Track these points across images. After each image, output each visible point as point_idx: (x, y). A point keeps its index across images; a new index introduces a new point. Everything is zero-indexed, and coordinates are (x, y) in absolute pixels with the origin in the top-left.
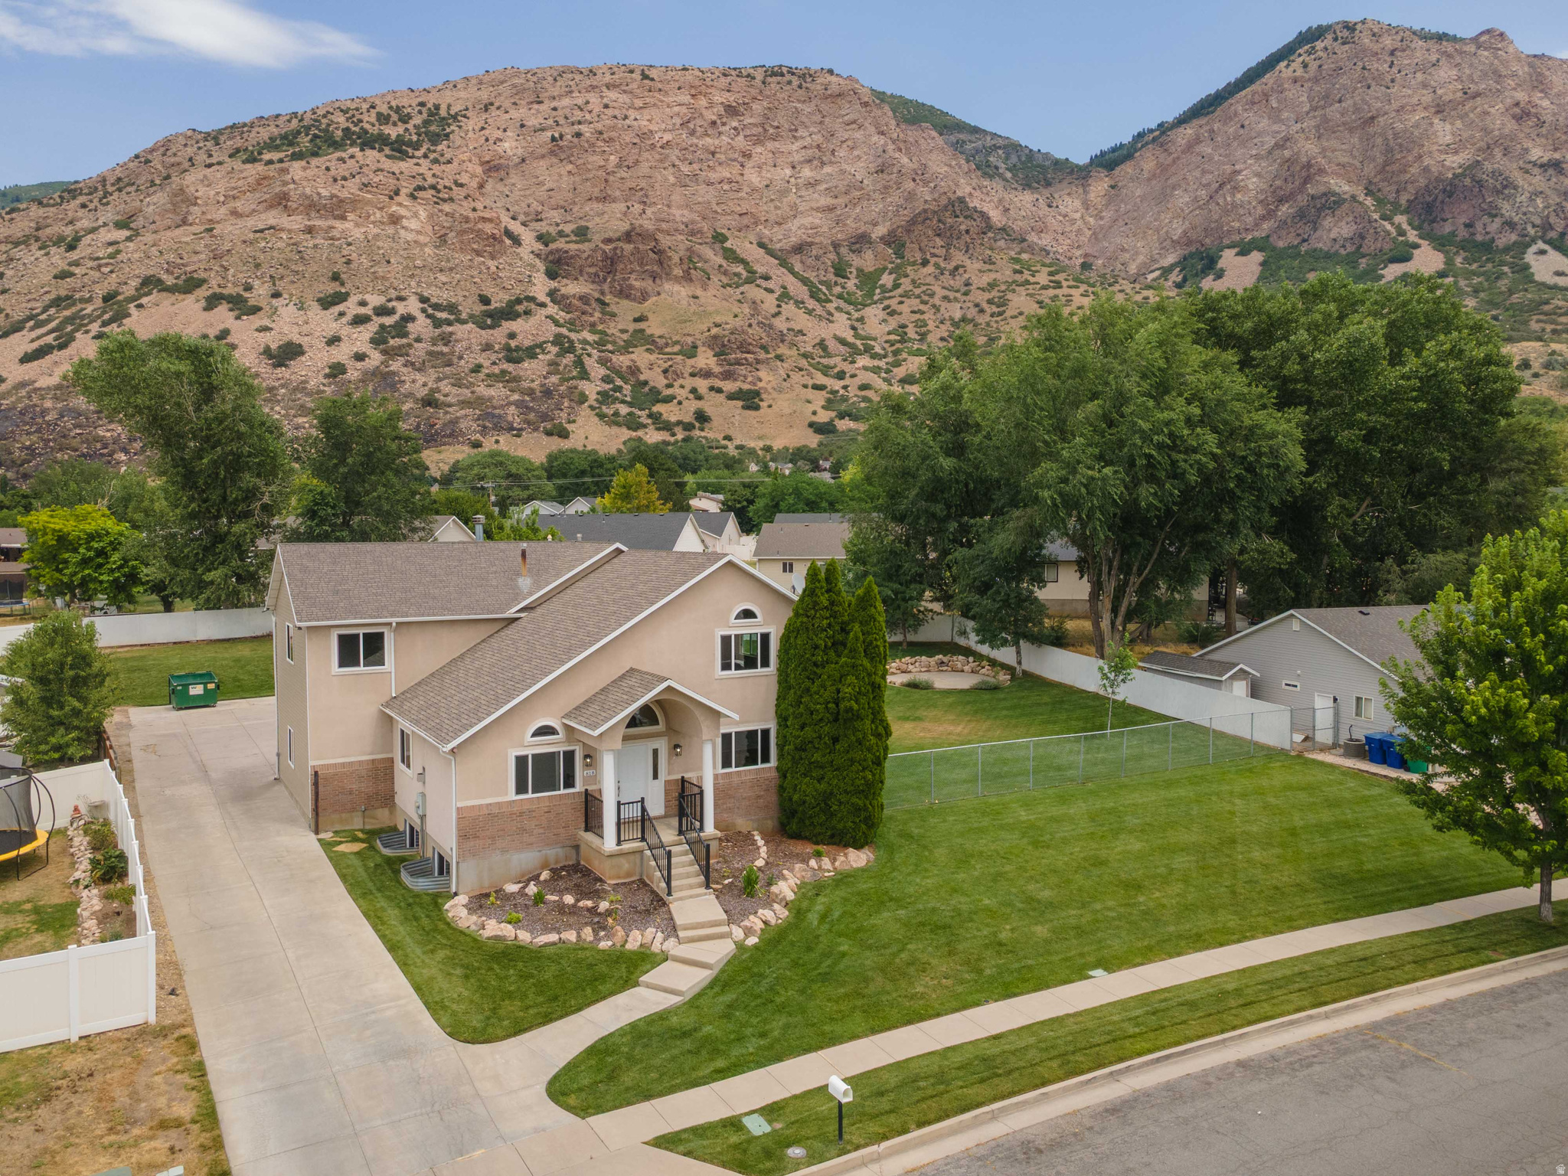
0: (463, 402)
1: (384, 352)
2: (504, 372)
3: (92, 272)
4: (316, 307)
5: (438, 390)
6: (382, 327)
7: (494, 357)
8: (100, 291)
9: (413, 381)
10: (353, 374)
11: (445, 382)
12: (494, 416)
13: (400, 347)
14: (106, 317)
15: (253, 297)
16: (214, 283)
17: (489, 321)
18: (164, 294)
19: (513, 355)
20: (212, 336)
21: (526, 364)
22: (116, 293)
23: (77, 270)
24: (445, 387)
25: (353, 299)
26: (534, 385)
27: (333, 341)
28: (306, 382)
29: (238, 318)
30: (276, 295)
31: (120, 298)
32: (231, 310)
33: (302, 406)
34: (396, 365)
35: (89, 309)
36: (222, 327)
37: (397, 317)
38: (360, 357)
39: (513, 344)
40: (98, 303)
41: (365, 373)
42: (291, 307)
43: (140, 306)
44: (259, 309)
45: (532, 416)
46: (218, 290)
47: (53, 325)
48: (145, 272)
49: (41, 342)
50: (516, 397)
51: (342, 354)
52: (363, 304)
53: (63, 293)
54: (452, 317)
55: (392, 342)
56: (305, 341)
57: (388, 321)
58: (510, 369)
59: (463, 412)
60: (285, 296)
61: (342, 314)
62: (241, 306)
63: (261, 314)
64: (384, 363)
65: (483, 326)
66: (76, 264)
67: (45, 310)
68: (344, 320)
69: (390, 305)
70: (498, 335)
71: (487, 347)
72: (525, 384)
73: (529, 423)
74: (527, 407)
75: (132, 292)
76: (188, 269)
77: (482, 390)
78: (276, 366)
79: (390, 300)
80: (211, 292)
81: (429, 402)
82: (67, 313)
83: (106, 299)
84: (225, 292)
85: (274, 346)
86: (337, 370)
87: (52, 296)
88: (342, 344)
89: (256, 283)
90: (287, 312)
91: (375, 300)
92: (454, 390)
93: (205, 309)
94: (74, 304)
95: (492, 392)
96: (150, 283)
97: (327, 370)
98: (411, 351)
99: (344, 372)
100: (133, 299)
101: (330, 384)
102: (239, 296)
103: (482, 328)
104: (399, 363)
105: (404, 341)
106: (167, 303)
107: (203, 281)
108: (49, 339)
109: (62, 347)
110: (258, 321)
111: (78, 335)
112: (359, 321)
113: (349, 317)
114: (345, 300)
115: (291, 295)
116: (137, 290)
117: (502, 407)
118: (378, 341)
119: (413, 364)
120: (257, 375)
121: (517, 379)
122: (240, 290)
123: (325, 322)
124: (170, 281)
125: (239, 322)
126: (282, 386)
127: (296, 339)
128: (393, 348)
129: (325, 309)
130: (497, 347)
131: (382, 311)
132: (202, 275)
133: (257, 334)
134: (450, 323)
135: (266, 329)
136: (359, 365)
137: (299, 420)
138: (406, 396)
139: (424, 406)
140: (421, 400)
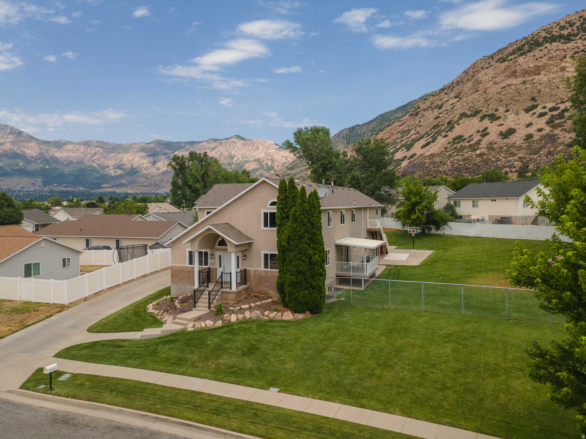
1: (552, 127)
3: (445, 115)
4: (523, 112)
6: (552, 116)
8: (447, 121)
9: (565, 137)
10: (535, 138)
13: (560, 123)
14: (447, 129)
15: (498, 114)
16: (484, 111)
18: (467, 118)
20: (481, 131)
22: (452, 121)
23: (441, 115)
25: (540, 107)
27: (529, 125)
28: (515, 143)
29: (491, 122)
30: (507, 111)
31: (453, 122)
32: (489, 120)
33: (512, 153)
35: (443, 127)
36: (485, 126)
37: (560, 111)
38: (540, 130)
40: (446, 125)
41: (542, 136)
42: (513, 114)
43: (458, 124)
44: (500, 117)
46: (485, 113)
47: (432, 135)
48: (461, 112)
49: (428, 141)
51: (532, 130)
52: (544, 108)
53: (436, 124)
55: (556, 122)
56: (516, 127)
57: (555, 113)
60: (511, 111)
61: (534, 114)
62: (493, 118)
63: (500, 119)
64: (552, 131)
66: (441, 113)
67: (431, 130)
68: (535, 116)
69: (557, 106)
75: (457, 119)
76: (476, 108)
78: (503, 139)
79: (557, 104)
80: (483, 114)
81: (571, 145)
82: (436, 130)
83: (448, 123)
84: (488, 113)
85: (504, 131)
86: (530, 136)
87: (433, 125)
88: (533, 126)
89: (500, 108)
90: (511, 116)
91: (550, 105)
93: (480, 121)
94: (439, 127)
96: (463, 115)
97: (525, 137)
98: (565, 124)
99: (532, 137)
100: (457, 121)
101: (525, 143)
102: (493, 114)
104: (559, 130)
105: (563, 120)
106: (467, 121)
107: (481, 111)
108: (430, 140)
109: (433, 141)
110: (498, 122)
111: (438, 137)
112: (542, 115)
113: (537, 114)
114: (537, 107)
115: (513, 110)
116: (458, 118)
118: (549, 122)
119: (565, 130)
120: (496, 143)
122: (494, 112)
123: (526, 118)
124: (469, 113)
125: (492, 124)
126: (506, 146)
127: (513, 126)
128: (557, 124)
129: (527, 113)
131: (552, 109)
132: (481, 109)
133: (498, 127)
135: (502, 125)
136: (539, 134)
137: (510, 158)
138: (560, 144)
139: (568, 147)
140: (568, 144)
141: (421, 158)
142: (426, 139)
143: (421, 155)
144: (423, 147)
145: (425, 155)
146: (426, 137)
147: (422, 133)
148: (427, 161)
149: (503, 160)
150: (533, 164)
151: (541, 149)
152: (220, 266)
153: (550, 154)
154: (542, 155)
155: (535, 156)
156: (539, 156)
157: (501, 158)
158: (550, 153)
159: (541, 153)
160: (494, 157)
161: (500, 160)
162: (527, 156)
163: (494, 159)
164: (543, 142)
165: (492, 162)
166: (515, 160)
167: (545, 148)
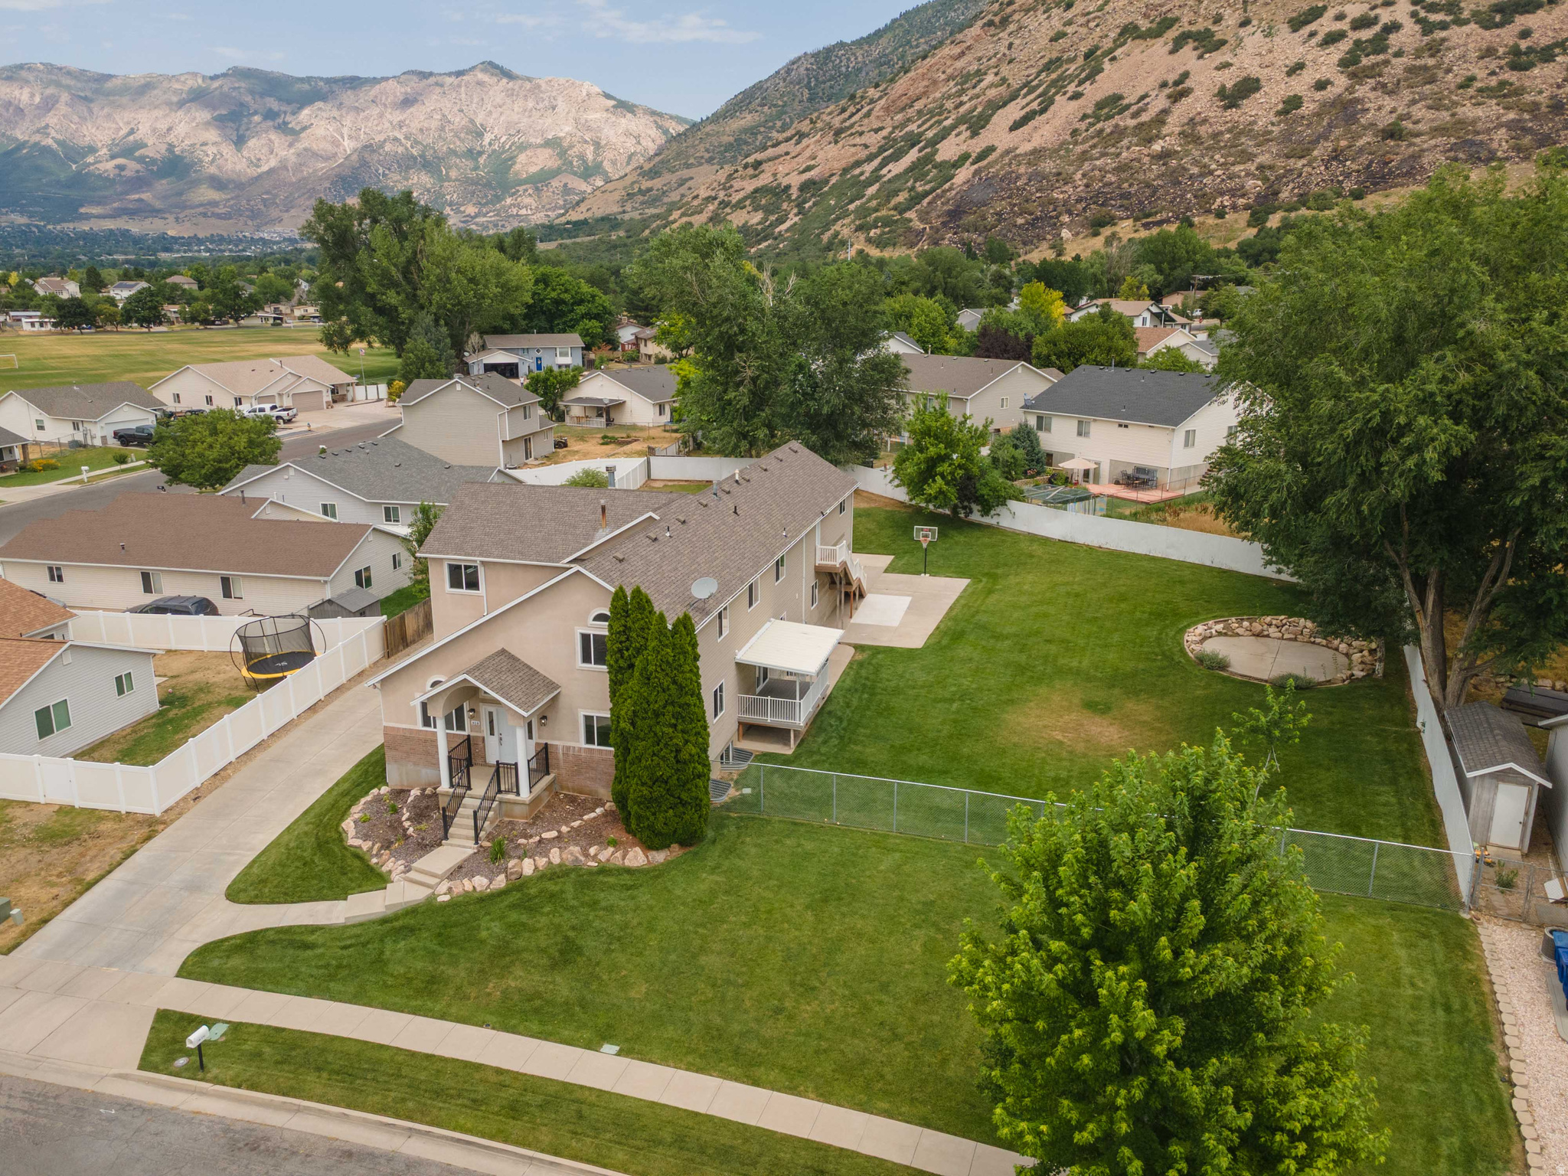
0: (1436, 129)
1: (1353, 76)
2: (1503, 84)
3: (1081, 30)
4: (1285, 28)
5: (1408, 116)
6: (1358, 43)
7: (1493, 65)
8: (1084, 49)
9: (1380, 109)
10: (1308, 108)
11: (1419, 105)
12: (1473, 143)
13: (1373, 66)
14: (1083, 75)
15: (1219, 32)
16: (1185, 20)
17: (1498, 18)
18: (1137, 41)
19: (1520, 60)
20: (1170, 83)
21: (1536, 71)
22: (1097, 48)
23: (1069, 30)
24: (1419, 111)
25: (1331, 13)
26: (1540, 98)
27: (1297, 68)
28: (1254, 123)
29: (1201, 57)
30: (1245, 23)
31: (1099, 53)
32: (1195, 49)
33: (1243, 152)
34: (1362, 91)
35: (1073, 67)
36: (1181, 71)
37: (1377, 28)
38: (1321, 85)
39: (1524, 45)
40: (1080, 61)
41: (1324, 105)
42: (1259, 34)
43: (1114, 59)
44: (1223, 43)
45: (1527, 140)
46: (1187, 28)
47: (1041, 89)
48: (1123, 20)
49: (1027, 109)
50: (1512, 115)
51: (1300, 85)
52: (1340, 17)
53: (1055, 55)
54: (1448, 19)
55: (1365, 61)
56: (1261, 74)
57: (1366, 34)
58: (1513, 79)
59: (1433, 142)
60: (1255, 22)
61: (1312, 34)
62: (1207, 42)
63: (1224, 48)
64: (1350, 89)
65: (1487, 24)
66: (1069, 23)
67: (1038, 74)
68: (1314, 41)
69: (1373, 14)
70: (1506, 36)
71: (1489, 52)
72: (1528, 98)
73: (1518, 149)
74: (1523, 129)
75: (1111, 45)
76: (1164, 9)
77: (1468, 111)
78: (1226, 108)
79: (1373, 8)
80: (1180, 31)
81: (1393, 133)
82: (1054, 76)
83: (1087, 56)
84: (1194, 29)
85: (1229, 85)
86: (1294, 102)
87: (1046, 60)
88: (1305, 71)
89: (1227, 13)
90: (1253, 39)
91: (1354, 11)
92: (1430, 114)
93: (1172, 52)
94: (1061, 66)
95: (1479, 112)
96: (1130, 32)
97: (1280, 106)
98: (1386, 70)
99: (1299, 107)
100: (1112, 51)
101: (1280, 122)
102: (1207, 30)
103: (1487, 28)
104: (1367, 88)
105: (1381, 57)
106: (1137, 51)
107: (1177, 20)
108: (1035, 106)
109: (1043, 111)
110: (1219, 57)
111: (1057, 98)
112: (1332, 39)
113: (1319, 38)
114: (1320, 15)
115: (1261, 20)
116: (1115, 41)
117: (1488, 131)
118: (1347, 63)
119: (1384, 86)
120: (1205, 121)
121: (1519, 92)
122: (1209, 24)
123: (1291, 46)
124: (1144, 25)
125: (1201, 61)
126: (1229, 131)
127: (1255, 72)
128: (1365, 69)
129: (1295, 31)
130: (1501, 51)
131: (1361, 23)
132: (1177, 13)
133: (1215, 73)
134: (1444, 26)
135: (1227, 65)
136: (1319, 95)
137: (1237, 168)
138: (1365, 128)
139: (1383, 139)
140: (1383, 131)
141: (1007, 160)
142: (1025, 101)
143: (1008, 152)
144: (1016, 126)
145: (1018, 152)
146: (1025, 96)
147: (1016, 84)
148: (1022, 170)
149: (1219, 172)
150: (1291, 185)
151: (1315, 142)
152: (492, 734)
153: (1335, 158)
154: (1316, 159)
155: (1300, 163)
156: (1309, 164)
157: (1214, 166)
158: (1337, 155)
159: (1315, 153)
160: (1196, 162)
161: (1211, 173)
162: (1280, 163)
163: (1195, 170)
164: (1325, 123)
165: (1191, 177)
166: (1248, 174)
167: (1326, 139)
